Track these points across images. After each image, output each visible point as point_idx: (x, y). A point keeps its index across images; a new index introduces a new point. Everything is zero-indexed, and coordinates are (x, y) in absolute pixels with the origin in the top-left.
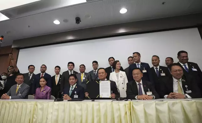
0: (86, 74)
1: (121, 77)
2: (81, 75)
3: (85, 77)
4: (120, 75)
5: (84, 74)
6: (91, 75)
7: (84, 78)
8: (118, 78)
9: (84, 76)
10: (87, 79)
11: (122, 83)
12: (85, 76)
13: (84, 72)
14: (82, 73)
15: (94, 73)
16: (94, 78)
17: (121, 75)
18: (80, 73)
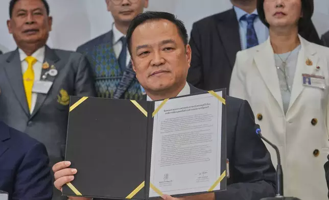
0: (53, 56)
1: (307, 79)
2: (25, 67)
3: (49, 78)
4: (299, 68)
5: (39, 55)
6: (88, 66)
7: (46, 87)
8: (286, 87)
9: (44, 71)
10: (64, 93)
11: (314, 122)
12: (53, 72)
13: (42, 42)
14: (30, 52)
15: (118, 49)
16: (112, 87)
17: (310, 70)
18: (15, 54)
